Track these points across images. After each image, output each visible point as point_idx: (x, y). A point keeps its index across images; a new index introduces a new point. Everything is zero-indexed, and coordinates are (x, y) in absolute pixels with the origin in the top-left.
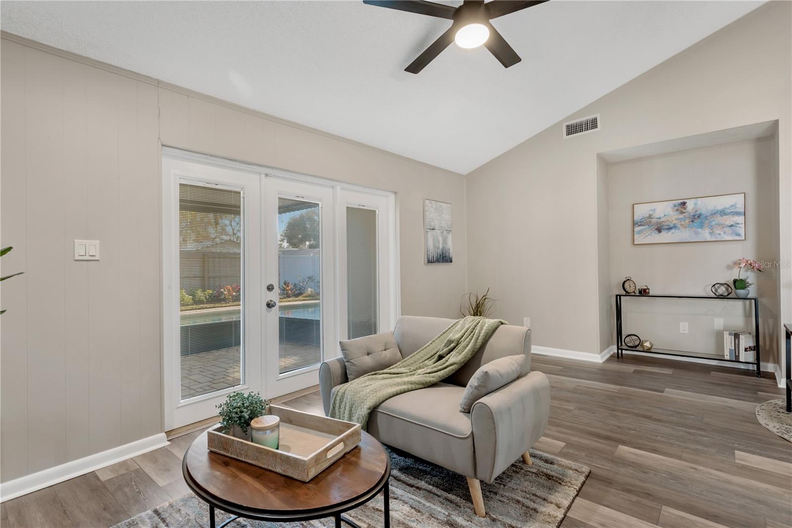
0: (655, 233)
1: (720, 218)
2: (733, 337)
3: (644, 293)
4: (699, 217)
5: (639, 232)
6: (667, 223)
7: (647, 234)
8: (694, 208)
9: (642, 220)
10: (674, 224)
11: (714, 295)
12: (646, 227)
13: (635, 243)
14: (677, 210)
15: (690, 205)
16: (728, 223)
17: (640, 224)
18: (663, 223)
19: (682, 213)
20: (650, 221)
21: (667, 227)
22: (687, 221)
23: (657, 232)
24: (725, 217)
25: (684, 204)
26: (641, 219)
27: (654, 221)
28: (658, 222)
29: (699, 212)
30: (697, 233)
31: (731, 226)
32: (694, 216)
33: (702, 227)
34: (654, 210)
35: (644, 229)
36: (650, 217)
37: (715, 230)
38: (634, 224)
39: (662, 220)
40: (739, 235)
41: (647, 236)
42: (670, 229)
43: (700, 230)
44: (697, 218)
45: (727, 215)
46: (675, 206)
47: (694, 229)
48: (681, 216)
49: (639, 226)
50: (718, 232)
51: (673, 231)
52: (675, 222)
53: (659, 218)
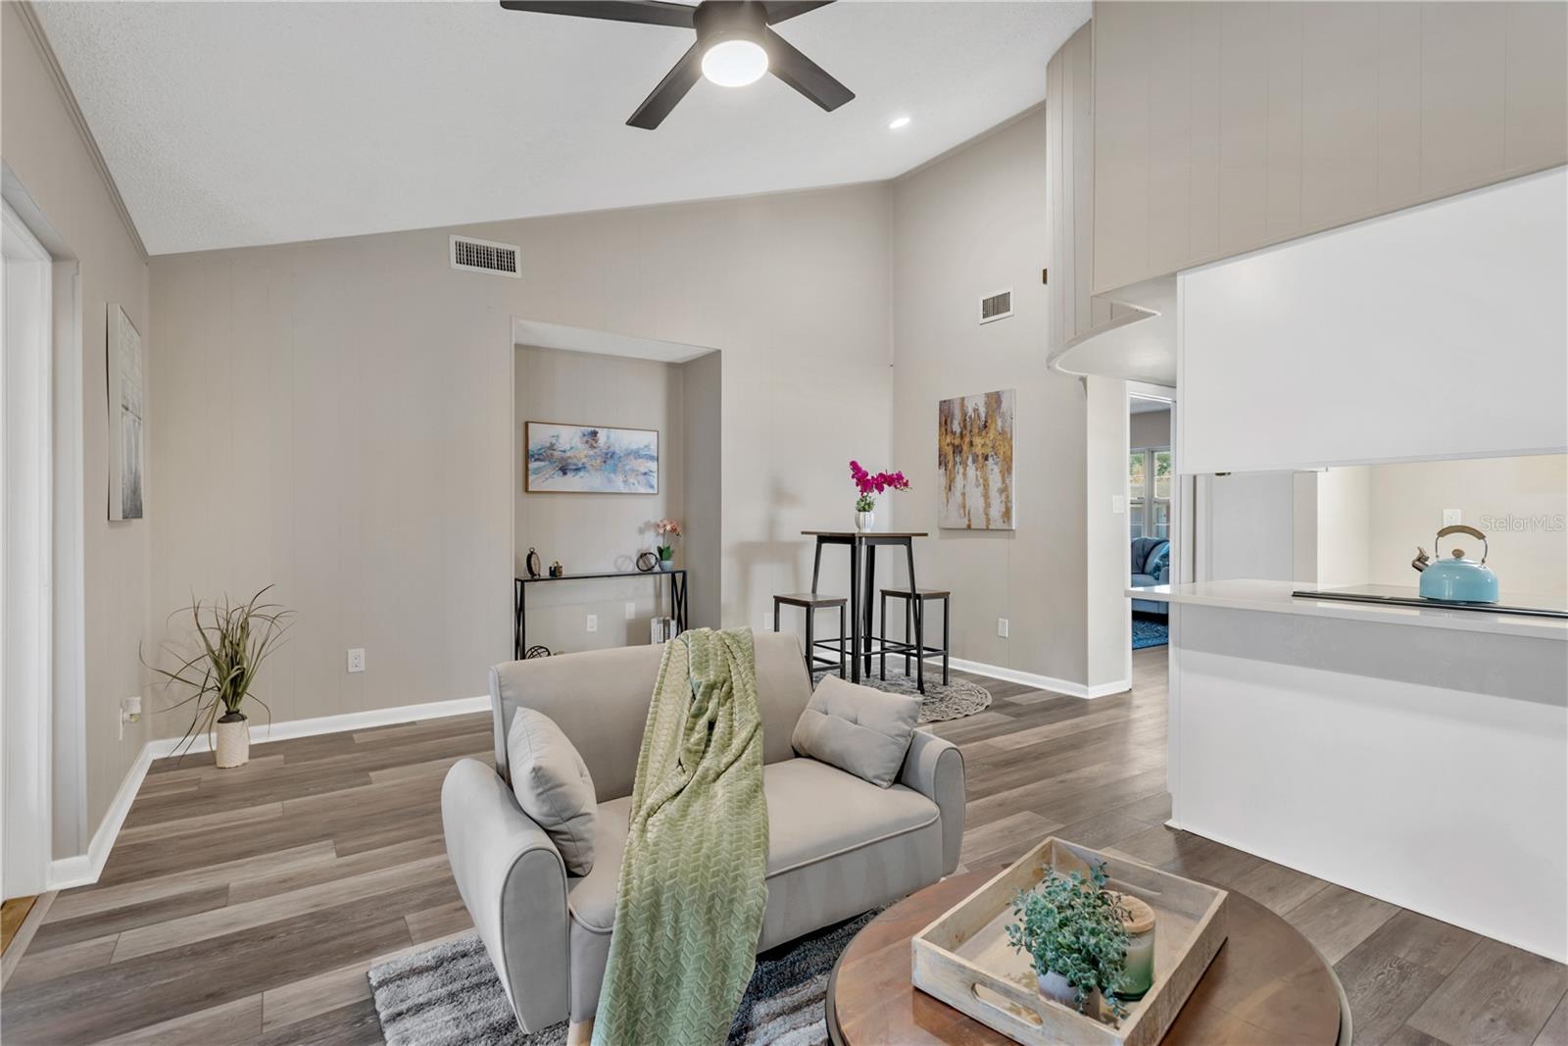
0: (558, 475)
1: (634, 461)
2: (662, 625)
3: (555, 573)
4: (612, 456)
5: (538, 471)
6: (575, 461)
7: (547, 476)
8: (606, 443)
9: (540, 452)
10: (583, 464)
11: (637, 570)
12: (547, 463)
13: (530, 489)
14: (587, 442)
15: (602, 435)
16: (643, 470)
17: (536, 457)
18: (570, 461)
19: (592, 447)
20: (552, 455)
21: (574, 467)
22: (598, 461)
23: (561, 473)
24: (640, 460)
25: (594, 434)
26: (539, 450)
27: (557, 454)
28: (562, 458)
29: (611, 449)
30: (610, 481)
31: (645, 474)
32: (607, 454)
33: (615, 472)
34: (558, 437)
35: (544, 466)
36: (552, 447)
37: (628, 477)
38: (528, 456)
39: (568, 454)
40: (652, 487)
41: (547, 479)
42: (578, 470)
43: (612, 476)
44: (609, 457)
45: (642, 458)
46: (584, 435)
47: (606, 473)
48: (591, 453)
49: (536, 460)
50: (632, 480)
51: (582, 473)
52: (584, 460)
53: (564, 451)
